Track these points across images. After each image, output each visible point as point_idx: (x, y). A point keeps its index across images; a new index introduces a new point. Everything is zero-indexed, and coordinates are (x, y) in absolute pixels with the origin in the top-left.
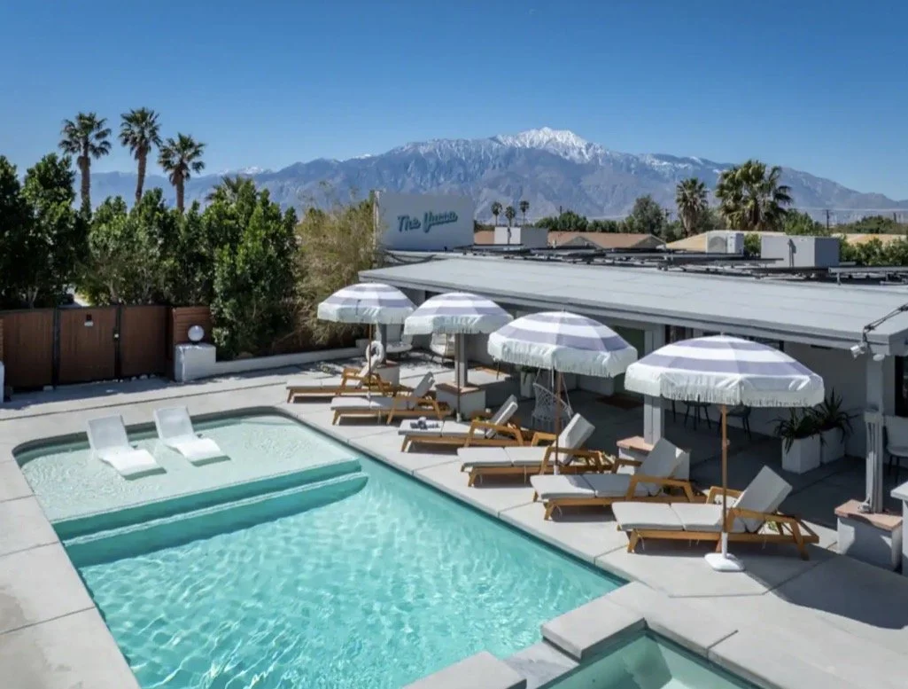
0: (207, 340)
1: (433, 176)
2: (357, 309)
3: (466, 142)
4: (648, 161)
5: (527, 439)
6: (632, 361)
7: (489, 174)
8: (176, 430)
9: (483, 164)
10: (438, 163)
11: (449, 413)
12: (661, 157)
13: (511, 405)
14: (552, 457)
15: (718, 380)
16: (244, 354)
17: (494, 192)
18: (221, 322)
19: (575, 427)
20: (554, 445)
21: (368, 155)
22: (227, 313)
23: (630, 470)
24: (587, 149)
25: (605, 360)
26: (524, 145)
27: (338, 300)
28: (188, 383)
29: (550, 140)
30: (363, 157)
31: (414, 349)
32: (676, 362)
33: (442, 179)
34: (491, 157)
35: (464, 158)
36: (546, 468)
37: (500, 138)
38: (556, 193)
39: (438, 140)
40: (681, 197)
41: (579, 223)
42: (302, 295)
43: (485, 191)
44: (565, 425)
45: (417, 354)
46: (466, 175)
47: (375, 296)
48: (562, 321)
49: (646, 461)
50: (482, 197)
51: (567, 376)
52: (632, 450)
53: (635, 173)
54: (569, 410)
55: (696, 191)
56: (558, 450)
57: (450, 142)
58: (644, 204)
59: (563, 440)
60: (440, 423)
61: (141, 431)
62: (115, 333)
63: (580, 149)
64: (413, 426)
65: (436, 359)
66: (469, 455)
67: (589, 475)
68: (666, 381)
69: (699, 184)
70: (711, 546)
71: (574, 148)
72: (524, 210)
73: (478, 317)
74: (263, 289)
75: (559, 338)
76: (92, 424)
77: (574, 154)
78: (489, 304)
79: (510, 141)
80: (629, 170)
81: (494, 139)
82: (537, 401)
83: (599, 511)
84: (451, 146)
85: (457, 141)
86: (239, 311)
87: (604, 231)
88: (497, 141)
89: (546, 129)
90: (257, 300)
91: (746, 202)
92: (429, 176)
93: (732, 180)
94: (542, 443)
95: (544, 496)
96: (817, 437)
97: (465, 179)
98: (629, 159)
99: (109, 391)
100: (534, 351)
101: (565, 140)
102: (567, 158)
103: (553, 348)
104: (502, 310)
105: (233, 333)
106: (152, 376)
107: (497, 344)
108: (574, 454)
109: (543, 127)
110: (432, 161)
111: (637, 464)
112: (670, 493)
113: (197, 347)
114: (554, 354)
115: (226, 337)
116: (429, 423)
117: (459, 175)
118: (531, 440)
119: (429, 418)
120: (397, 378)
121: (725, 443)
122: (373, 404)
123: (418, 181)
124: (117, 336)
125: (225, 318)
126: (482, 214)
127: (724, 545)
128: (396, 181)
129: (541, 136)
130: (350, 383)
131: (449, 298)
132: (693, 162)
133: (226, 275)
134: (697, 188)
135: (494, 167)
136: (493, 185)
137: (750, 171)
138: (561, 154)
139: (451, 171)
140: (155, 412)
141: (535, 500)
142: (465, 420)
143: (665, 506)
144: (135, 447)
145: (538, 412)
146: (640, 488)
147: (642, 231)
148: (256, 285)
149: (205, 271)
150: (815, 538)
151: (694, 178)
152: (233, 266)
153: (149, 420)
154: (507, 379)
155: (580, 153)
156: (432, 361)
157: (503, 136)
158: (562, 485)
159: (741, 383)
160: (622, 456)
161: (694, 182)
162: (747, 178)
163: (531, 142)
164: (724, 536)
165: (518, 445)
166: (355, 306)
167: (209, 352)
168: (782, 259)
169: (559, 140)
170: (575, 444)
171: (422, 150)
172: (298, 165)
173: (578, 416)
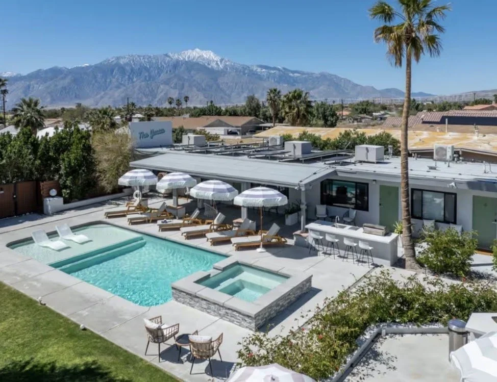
0: (59, 194)
1: (129, 78)
2: (136, 181)
3: (150, 57)
4: (255, 69)
5: (203, 223)
6: (236, 196)
7: (163, 76)
8: (66, 233)
9: (160, 70)
10: (132, 70)
11: (173, 217)
12: (262, 67)
13: (197, 212)
14: (212, 227)
15: (257, 200)
16: (76, 200)
17: (167, 87)
18: (66, 187)
19: (220, 217)
20: (213, 223)
21: (87, 65)
22: (68, 183)
23: (237, 229)
24: (221, 62)
25: (228, 196)
26: (184, 59)
27: (127, 177)
28: (53, 214)
29: (199, 57)
30: (83, 66)
31: (150, 191)
32: (247, 196)
33: (135, 79)
34: (165, 66)
35: (148, 66)
36: (210, 231)
37: (170, 54)
38: (204, 87)
39: (132, 56)
40: (269, 98)
41: (218, 111)
42: (100, 172)
43: (162, 86)
44: (215, 217)
45: (151, 193)
46: (150, 77)
47: (142, 175)
48: (215, 184)
49: (241, 226)
50: (160, 90)
51: (216, 201)
52: (237, 223)
53: (248, 76)
54: (217, 212)
55: (276, 95)
56: (214, 225)
57: (139, 56)
58: (251, 99)
59: (215, 222)
60: (172, 220)
61: (52, 235)
62: (14, 195)
63: (217, 62)
64: (163, 222)
65: (160, 195)
66: (184, 229)
67: (224, 232)
68: (244, 202)
69: (278, 91)
70: (258, 247)
71: (214, 61)
72: (186, 101)
73: (184, 182)
74: (83, 171)
75: (214, 190)
76: (34, 233)
77: (214, 65)
78: (188, 176)
79: (176, 56)
80: (244, 74)
81: (167, 55)
82: (206, 209)
83: (227, 242)
84: (140, 59)
85: (144, 56)
86: (73, 182)
87: (231, 115)
88: (169, 57)
89: (198, 50)
90: (81, 176)
91: (294, 109)
92: (127, 77)
93: (288, 99)
94: (208, 223)
95: (211, 239)
96: (296, 214)
97: (149, 80)
98: (245, 68)
99: (20, 221)
100: (206, 194)
101: (208, 56)
102: (210, 67)
103: (212, 193)
104: (192, 178)
105: (71, 191)
106: (32, 213)
107: (193, 192)
108: (219, 226)
109: (196, 48)
110: (128, 68)
111: (239, 227)
112: (248, 234)
113: (55, 198)
114: (213, 195)
115: (68, 193)
116: (167, 221)
117: (146, 76)
118: (204, 223)
119: (167, 219)
120: (147, 205)
121: (262, 217)
122: (143, 216)
123: (120, 81)
124: (15, 196)
125: (67, 185)
126: (160, 101)
127: (261, 246)
128: (106, 81)
129: (195, 54)
130: (131, 209)
131: (173, 175)
132: (279, 70)
133: (67, 166)
134: (277, 94)
135: (167, 72)
136: (167, 82)
137: (296, 94)
138: (206, 64)
139: (141, 74)
140: (56, 227)
141: (207, 241)
142: (180, 218)
143: (246, 237)
144: (52, 241)
145: (206, 213)
146: (240, 233)
147: (250, 115)
148: (80, 169)
149: (56, 164)
150: (286, 241)
151: (275, 88)
152: (70, 162)
153: (55, 230)
154: (191, 201)
155: (217, 64)
156: (158, 196)
157: (172, 53)
158: (216, 235)
159: (263, 201)
160: (234, 225)
161: (275, 90)
162: (294, 97)
163: (189, 57)
164: (261, 243)
165: (200, 225)
166: (135, 179)
167: (60, 200)
168: (290, 152)
169: (205, 56)
170: (219, 222)
171: (122, 62)
172: (39, 71)
173: (220, 213)
